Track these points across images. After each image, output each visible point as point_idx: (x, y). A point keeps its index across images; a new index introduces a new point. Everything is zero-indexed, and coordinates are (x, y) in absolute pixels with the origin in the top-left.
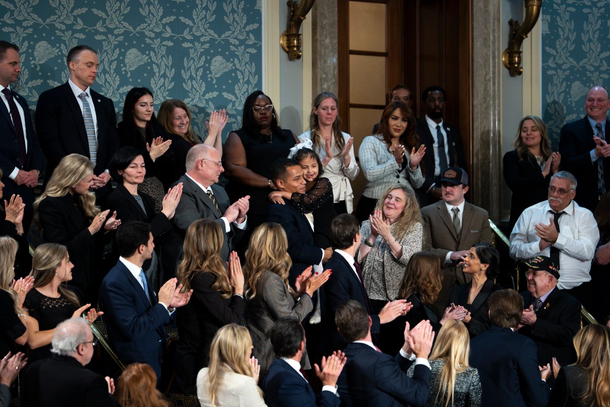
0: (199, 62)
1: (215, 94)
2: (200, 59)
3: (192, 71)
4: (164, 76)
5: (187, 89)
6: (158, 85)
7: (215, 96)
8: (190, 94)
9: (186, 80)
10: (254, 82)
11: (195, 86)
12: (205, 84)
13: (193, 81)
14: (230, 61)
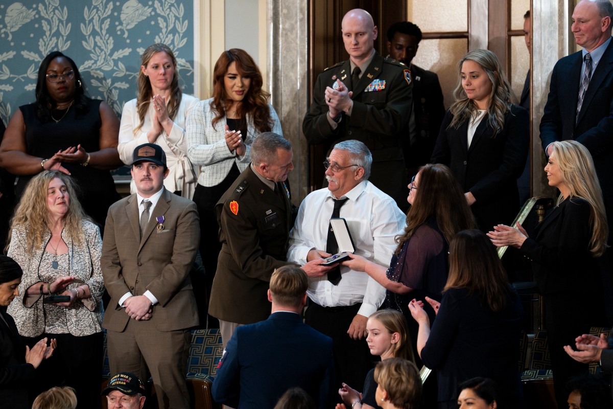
0: (105, 11)
1: (127, 51)
2: (106, 7)
3: (95, 24)
4: (58, 34)
5: (88, 48)
6: (49, 46)
7: (127, 54)
8: (91, 55)
9: (87, 37)
10: (182, 30)
11: (99, 44)
12: (113, 39)
13: (97, 37)
14: (148, 5)
